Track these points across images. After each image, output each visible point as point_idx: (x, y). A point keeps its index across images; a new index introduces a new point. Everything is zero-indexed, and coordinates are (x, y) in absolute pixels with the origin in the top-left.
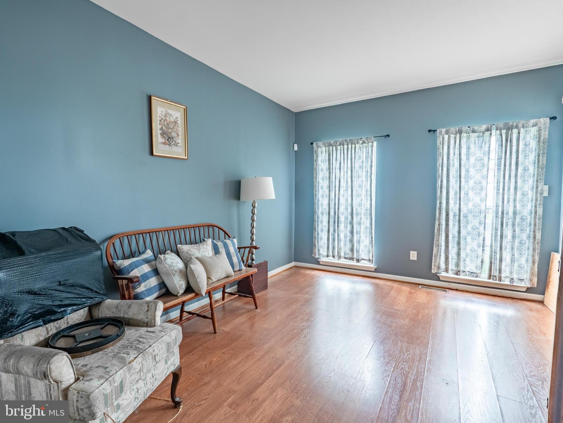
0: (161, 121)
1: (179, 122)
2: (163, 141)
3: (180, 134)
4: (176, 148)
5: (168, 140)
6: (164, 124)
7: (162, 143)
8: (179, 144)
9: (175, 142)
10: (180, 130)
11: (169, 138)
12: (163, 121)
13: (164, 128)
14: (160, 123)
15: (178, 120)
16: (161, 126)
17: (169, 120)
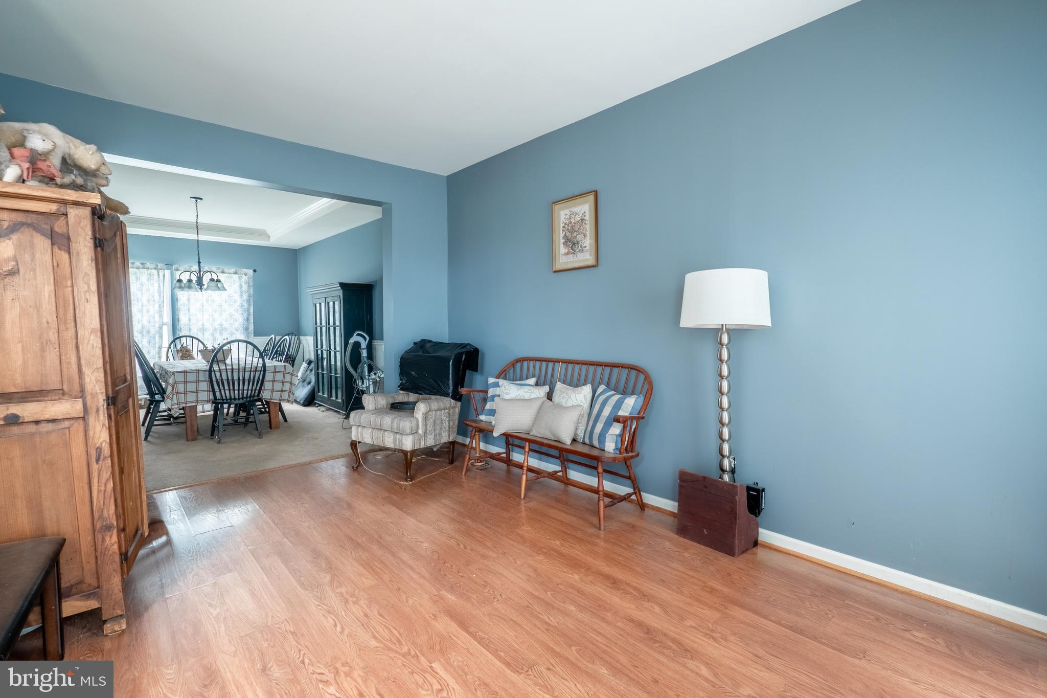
0: (564, 227)
1: (587, 218)
2: (567, 251)
3: (588, 234)
4: (582, 254)
5: (572, 248)
6: (568, 229)
7: (565, 254)
8: (586, 248)
9: (581, 246)
10: (588, 228)
11: (574, 244)
12: (566, 226)
13: (568, 234)
14: (563, 230)
15: (585, 216)
16: (564, 233)
17: (573, 221)
